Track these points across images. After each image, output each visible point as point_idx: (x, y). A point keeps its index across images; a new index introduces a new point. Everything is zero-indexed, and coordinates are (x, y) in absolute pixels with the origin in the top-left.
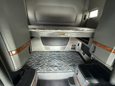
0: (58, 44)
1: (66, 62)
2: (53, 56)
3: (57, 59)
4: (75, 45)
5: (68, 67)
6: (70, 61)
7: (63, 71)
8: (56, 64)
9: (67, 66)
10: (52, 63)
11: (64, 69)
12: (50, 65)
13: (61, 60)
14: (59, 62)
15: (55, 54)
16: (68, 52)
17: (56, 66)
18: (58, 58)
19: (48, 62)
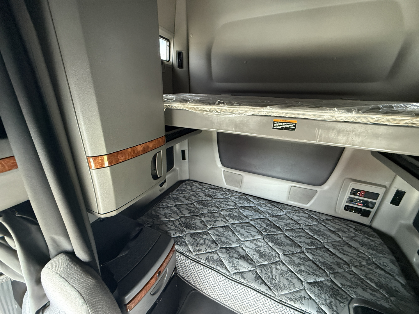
0: (278, 171)
1: (297, 261)
2: (246, 213)
3: (260, 232)
4: (375, 196)
5: (299, 286)
6: (324, 263)
7: (269, 292)
8: (248, 248)
9: (295, 281)
10: (234, 239)
11: (278, 287)
12: (224, 243)
13: (276, 242)
14: (263, 245)
15: (257, 210)
16: (324, 218)
17: (246, 258)
18: (266, 230)
19: (221, 230)
